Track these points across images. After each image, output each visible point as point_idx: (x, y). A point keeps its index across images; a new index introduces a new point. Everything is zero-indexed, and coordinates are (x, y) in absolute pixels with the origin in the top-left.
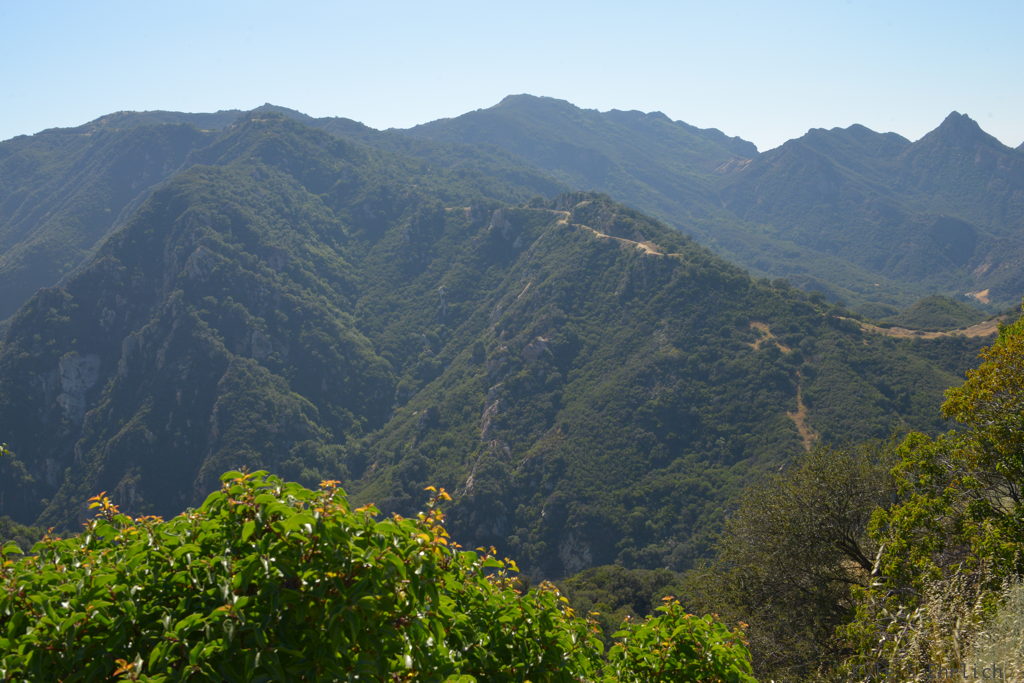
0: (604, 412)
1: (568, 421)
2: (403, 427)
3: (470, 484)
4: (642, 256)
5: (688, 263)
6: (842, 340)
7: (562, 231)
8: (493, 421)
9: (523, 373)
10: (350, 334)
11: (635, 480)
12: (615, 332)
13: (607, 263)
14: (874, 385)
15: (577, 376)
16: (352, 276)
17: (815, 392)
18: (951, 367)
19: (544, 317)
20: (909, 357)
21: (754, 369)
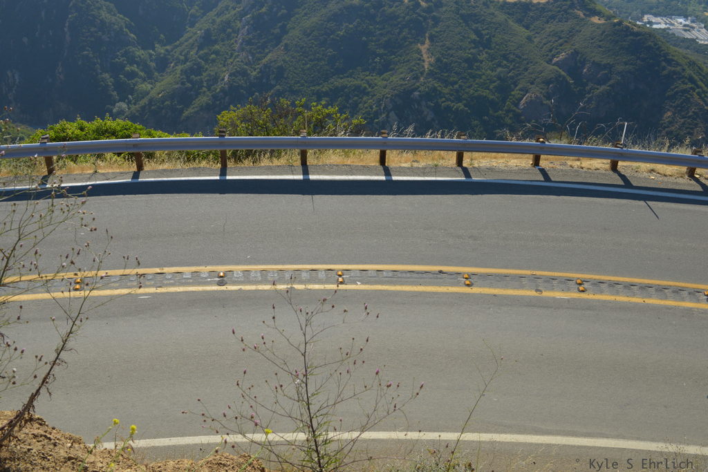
1: (288, 42)
2: (191, 40)
3: (226, 79)
8: (243, 39)
9: (264, 10)
11: (324, 81)
14: (472, 29)
15: (297, 13)
17: (437, 32)
18: (519, 21)
20: (496, 13)
21: (402, 15)
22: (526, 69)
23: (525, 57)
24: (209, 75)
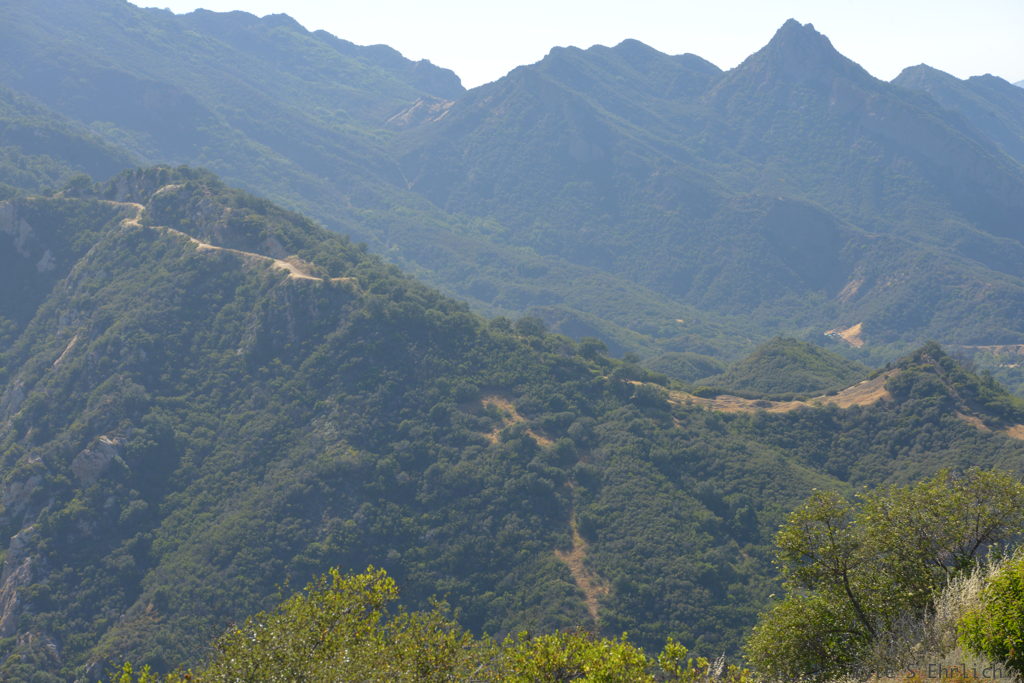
0: (231, 569)
1: (165, 589)
4: (283, 283)
6: (639, 421)
7: (133, 239)
8: (21, 597)
9: (75, 505)
12: (242, 422)
13: (219, 296)
14: (696, 496)
15: (178, 505)
17: (600, 513)
18: (816, 460)
19: (109, 399)
20: (750, 444)
21: (494, 477)
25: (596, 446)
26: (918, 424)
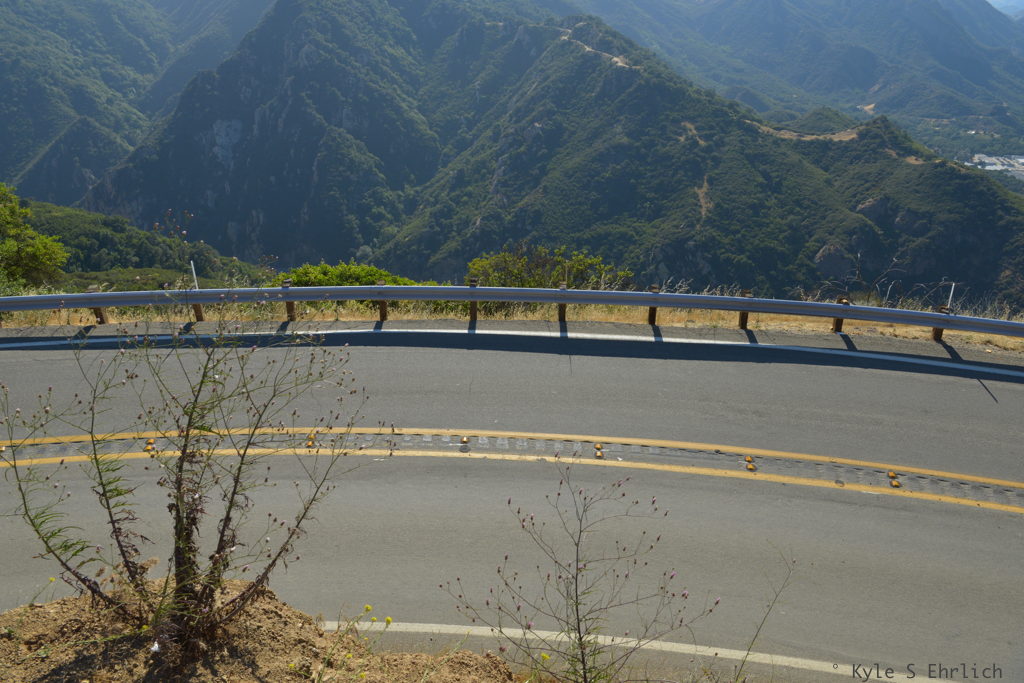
0: (572, 180)
1: (547, 184)
2: (442, 181)
3: (478, 223)
4: (615, 67)
5: (646, 75)
6: (743, 137)
7: (563, 45)
8: (499, 181)
9: (522, 149)
10: (412, 114)
11: (586, 227)
12: (588, 123)
13: (590, 71)
15: (559, 153)
16: (418, 71)
17: (717, 174)
18: (816, 162)
19: (541, 109)
20: (789, 153)
21: (678, 155)
22: (824, 218)
23: (823, 203)
24: (460, 219)
25: (724, 146)
26: (866, 151)
